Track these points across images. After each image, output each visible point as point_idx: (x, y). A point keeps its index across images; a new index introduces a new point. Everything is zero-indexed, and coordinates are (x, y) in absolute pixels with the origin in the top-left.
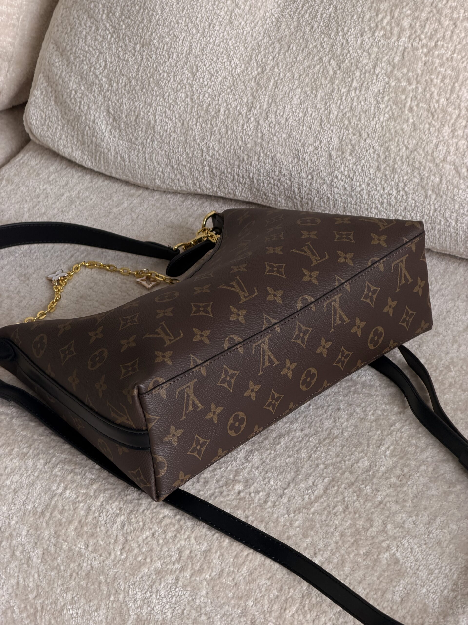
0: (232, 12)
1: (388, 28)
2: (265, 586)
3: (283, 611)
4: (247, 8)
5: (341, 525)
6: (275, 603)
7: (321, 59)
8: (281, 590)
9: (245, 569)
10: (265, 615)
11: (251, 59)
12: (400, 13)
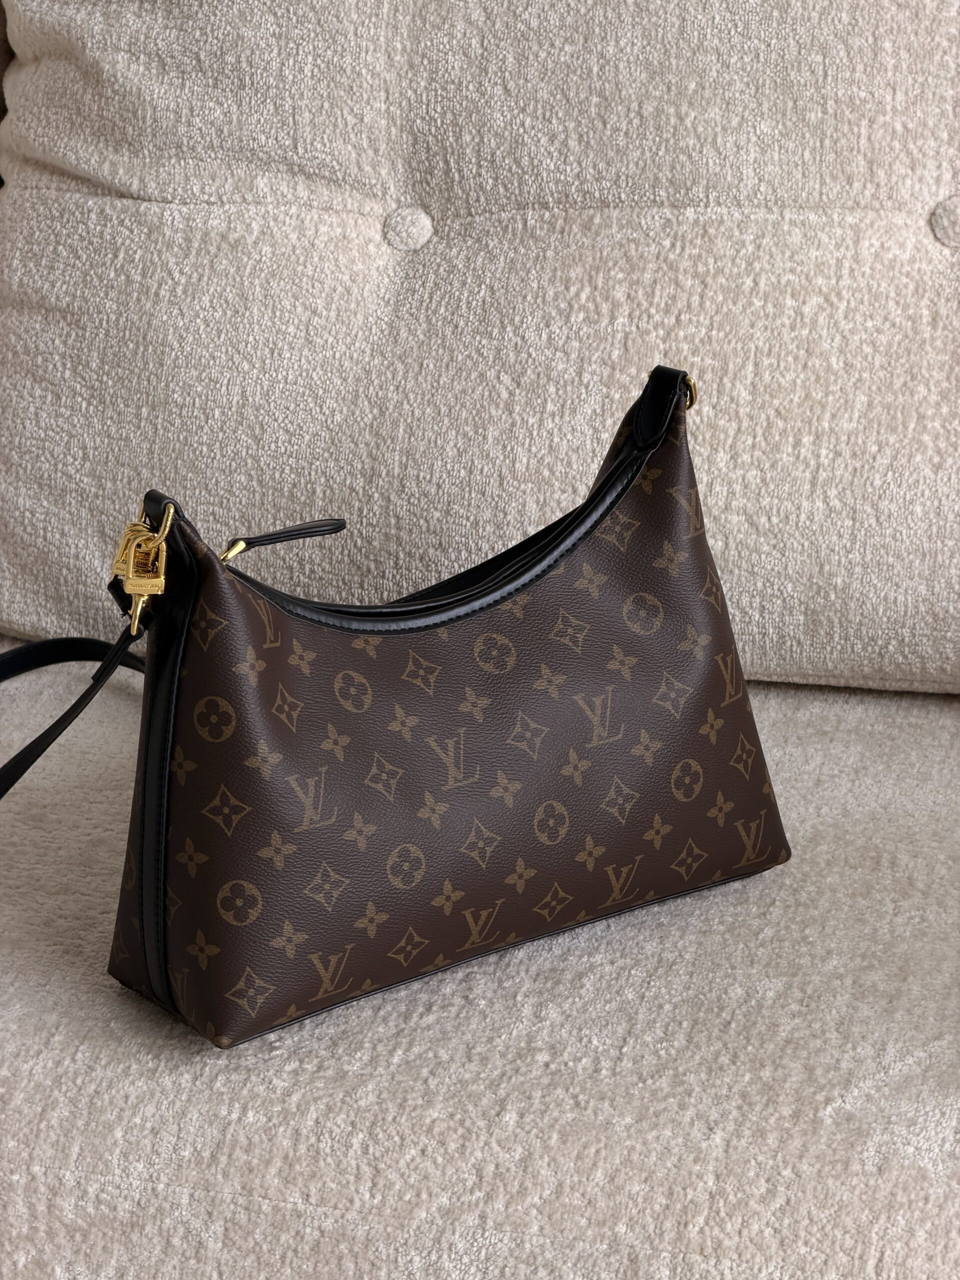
0: (308, 323)
1: (591, 306)
2: (642, 1193)
3: (682, 1228)
4: (333, 314)
5: (736, 1082)
6: (666, 1218)
7: (482, 375)
8: (671, 1194)
9: (599, 1175)
10: (651, 1243)
11: (357, 396)
12: (607, 280)
